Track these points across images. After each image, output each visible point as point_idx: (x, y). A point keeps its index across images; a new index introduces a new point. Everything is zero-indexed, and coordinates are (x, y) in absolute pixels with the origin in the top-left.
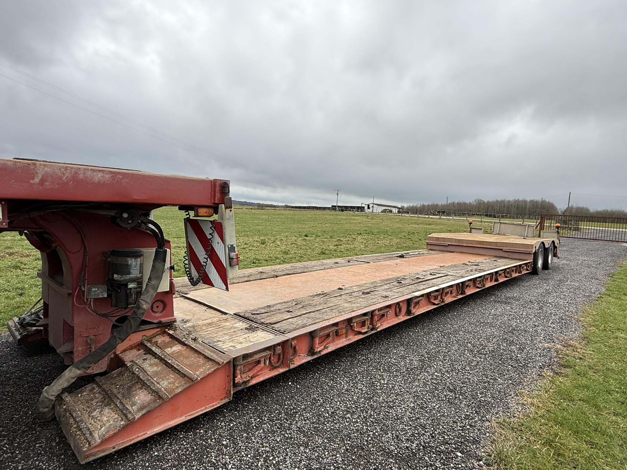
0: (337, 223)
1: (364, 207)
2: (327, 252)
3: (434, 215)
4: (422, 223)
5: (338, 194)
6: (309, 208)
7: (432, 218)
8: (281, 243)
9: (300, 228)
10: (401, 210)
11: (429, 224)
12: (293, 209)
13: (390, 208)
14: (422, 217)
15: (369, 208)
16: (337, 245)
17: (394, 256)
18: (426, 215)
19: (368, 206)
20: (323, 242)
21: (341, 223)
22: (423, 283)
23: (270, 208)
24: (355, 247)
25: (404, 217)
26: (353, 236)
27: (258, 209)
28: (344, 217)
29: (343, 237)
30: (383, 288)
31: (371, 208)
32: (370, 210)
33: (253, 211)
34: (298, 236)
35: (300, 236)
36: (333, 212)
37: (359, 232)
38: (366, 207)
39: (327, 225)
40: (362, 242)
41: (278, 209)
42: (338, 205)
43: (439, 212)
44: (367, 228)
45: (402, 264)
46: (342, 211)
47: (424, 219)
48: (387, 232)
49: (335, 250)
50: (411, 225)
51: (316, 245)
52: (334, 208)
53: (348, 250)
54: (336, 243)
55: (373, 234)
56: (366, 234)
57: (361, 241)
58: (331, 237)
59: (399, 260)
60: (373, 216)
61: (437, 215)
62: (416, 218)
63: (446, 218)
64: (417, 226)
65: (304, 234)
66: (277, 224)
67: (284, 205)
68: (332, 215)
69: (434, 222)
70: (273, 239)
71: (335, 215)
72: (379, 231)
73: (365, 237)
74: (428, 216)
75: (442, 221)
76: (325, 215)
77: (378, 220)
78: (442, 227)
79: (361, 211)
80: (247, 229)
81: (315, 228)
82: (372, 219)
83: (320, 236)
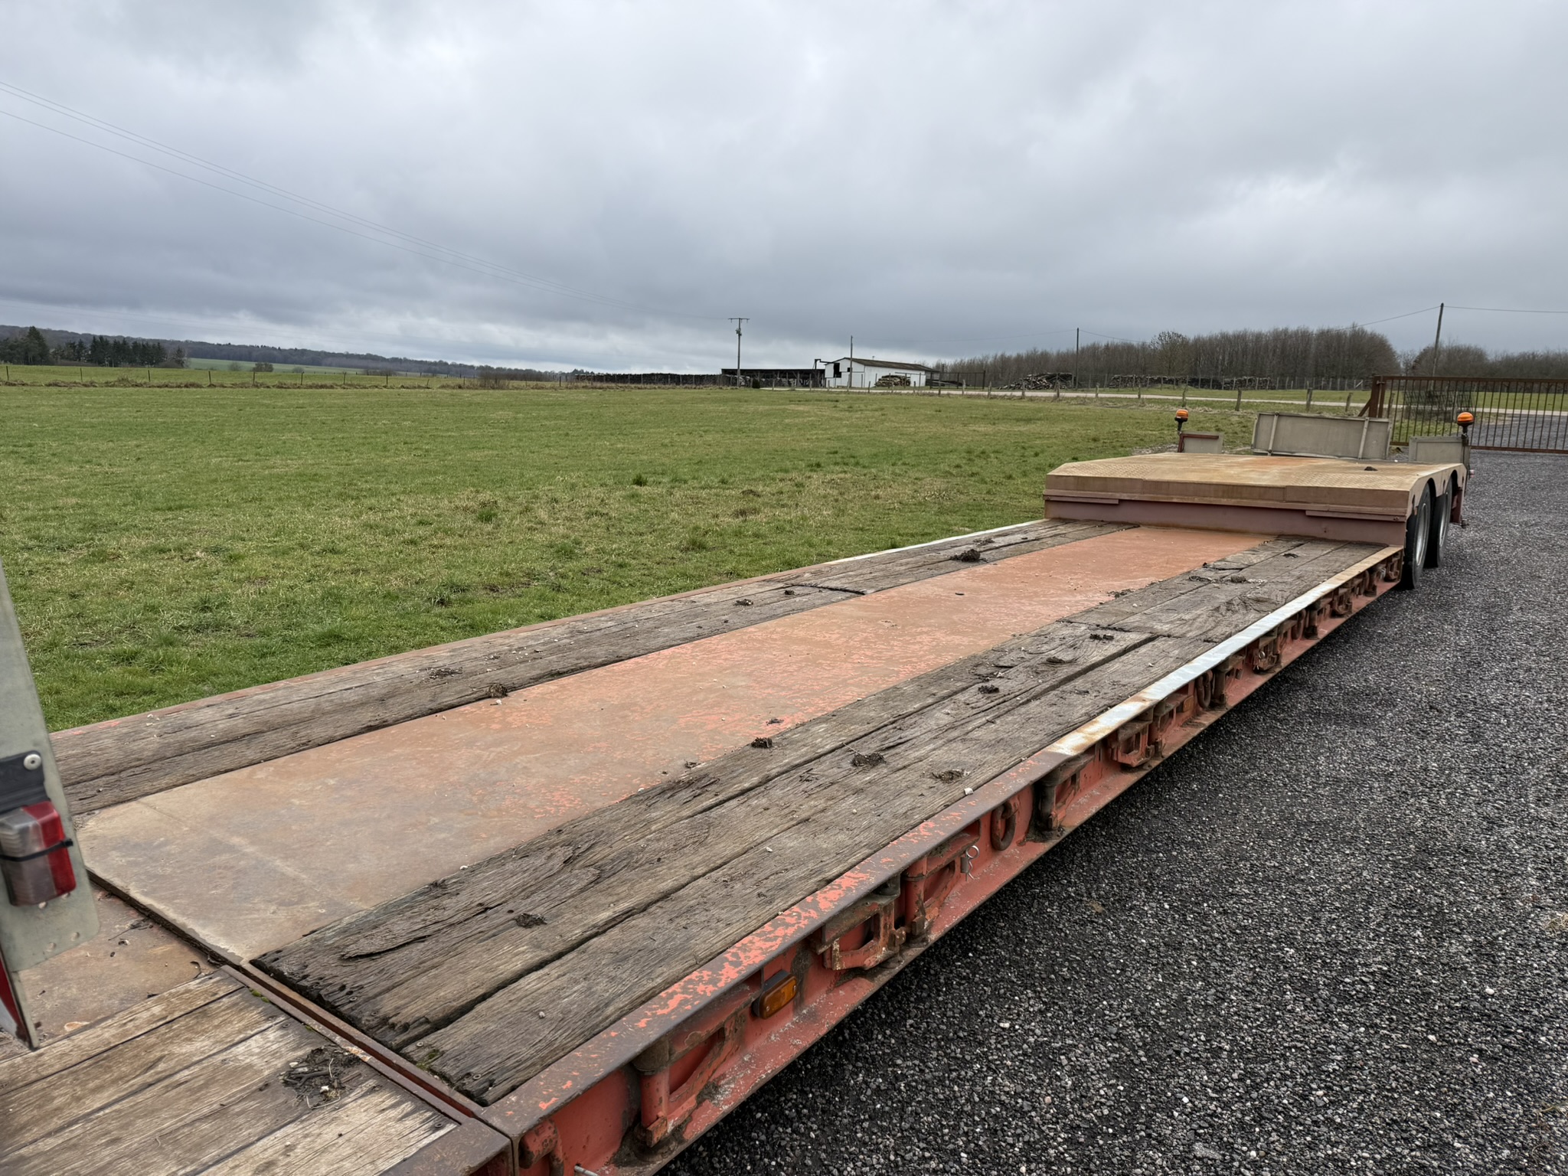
0: (740, 430)
1: (822, 372)
2: (709, 541)
3: (1037, 388)
4: (1005, 418)
5: (739, 333)
6: (649, 379)
7: (1031, 399)
8: (553, 513)
9: (620, 451)
10: (938, 378)
11: (1028, 421)
12: (599, 384)
13: (901, 373)
14: (1003, 397)
15: (837, 374)
16: (743, 513)
17: (943, 554)
18: (1014, 389)
19: (837, 366)
20: (696, 501)
21: (754, 430)
22: (1079, 683)
23: (523, 383)
24: (804, 518)
25: (946, 401)
26: (794, 474)
27: (483, 387)
28: (761, 408)
29: (762, 479)
30: (932, 724)
31: (845, 375)
32: (844, 380)
33: (466, 394)
34: (611, 482)
35: (619, 483)
36: (727, 392)
37: (814, 460)
38: (829, 372)
39: (709, 438)
40: (825, 497)
41: (548, 384)
42: (742, 367)
43: (1050, 378)
44: (836, 444)
45: (978, 591)
46: (756, 385)
47: (1008, 403)
48: (900, 453)
49: (738, 533)
50: (972, 427)
51: (674, 515)
52: (729, 377)
53: (780, 529)
54: (742, 505)
55: (857, 464)
56: (836, 464)
57: (822, 492)
58: (723, 482)
59: (965, 575)
60: (853, 398)
61: (1046, 388)
62: (984, 402)
63: (1074, 395)
64: (990, 429)
65: (633, 474)
66: (544, 441)
67: (568, 369)
68: (725, 401)
69: (1039, 410)
70: (522, 497)
71: (732, 400)
72: (874, 451)
73: (834, 477)
74: (1018, 394)
75: (1062, 406)
76: (703, 400)
77: (869, 414)
78: (1067, 427)
79: (815, 385)
80: (434, 464)
81: (670, 450)
82: (850, 409)
83: (685, 482)
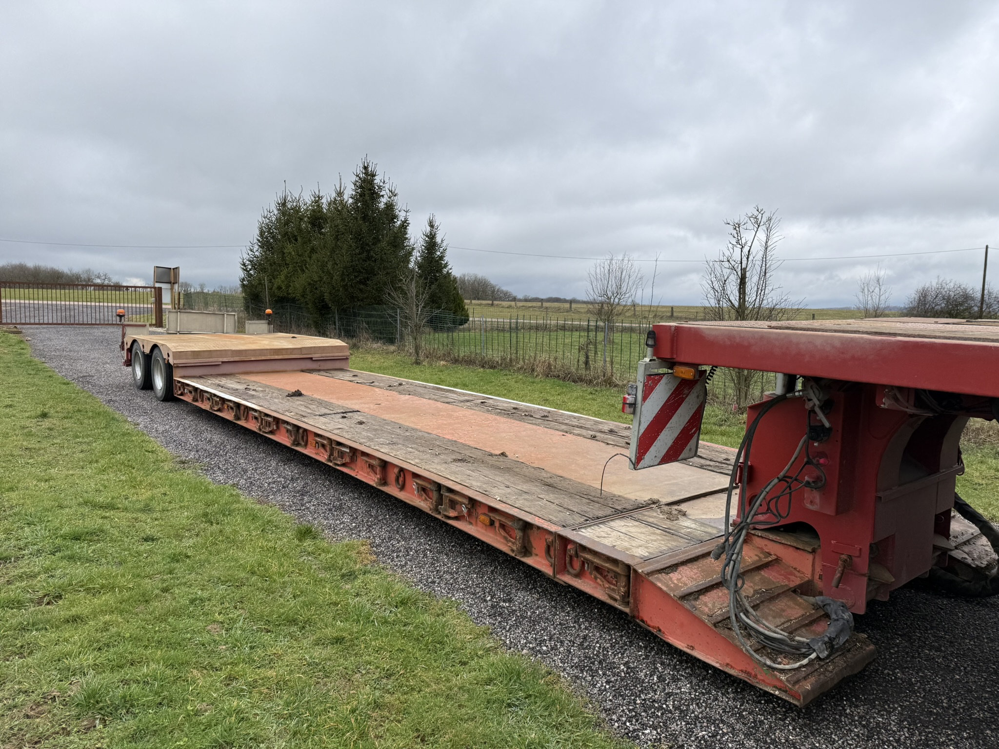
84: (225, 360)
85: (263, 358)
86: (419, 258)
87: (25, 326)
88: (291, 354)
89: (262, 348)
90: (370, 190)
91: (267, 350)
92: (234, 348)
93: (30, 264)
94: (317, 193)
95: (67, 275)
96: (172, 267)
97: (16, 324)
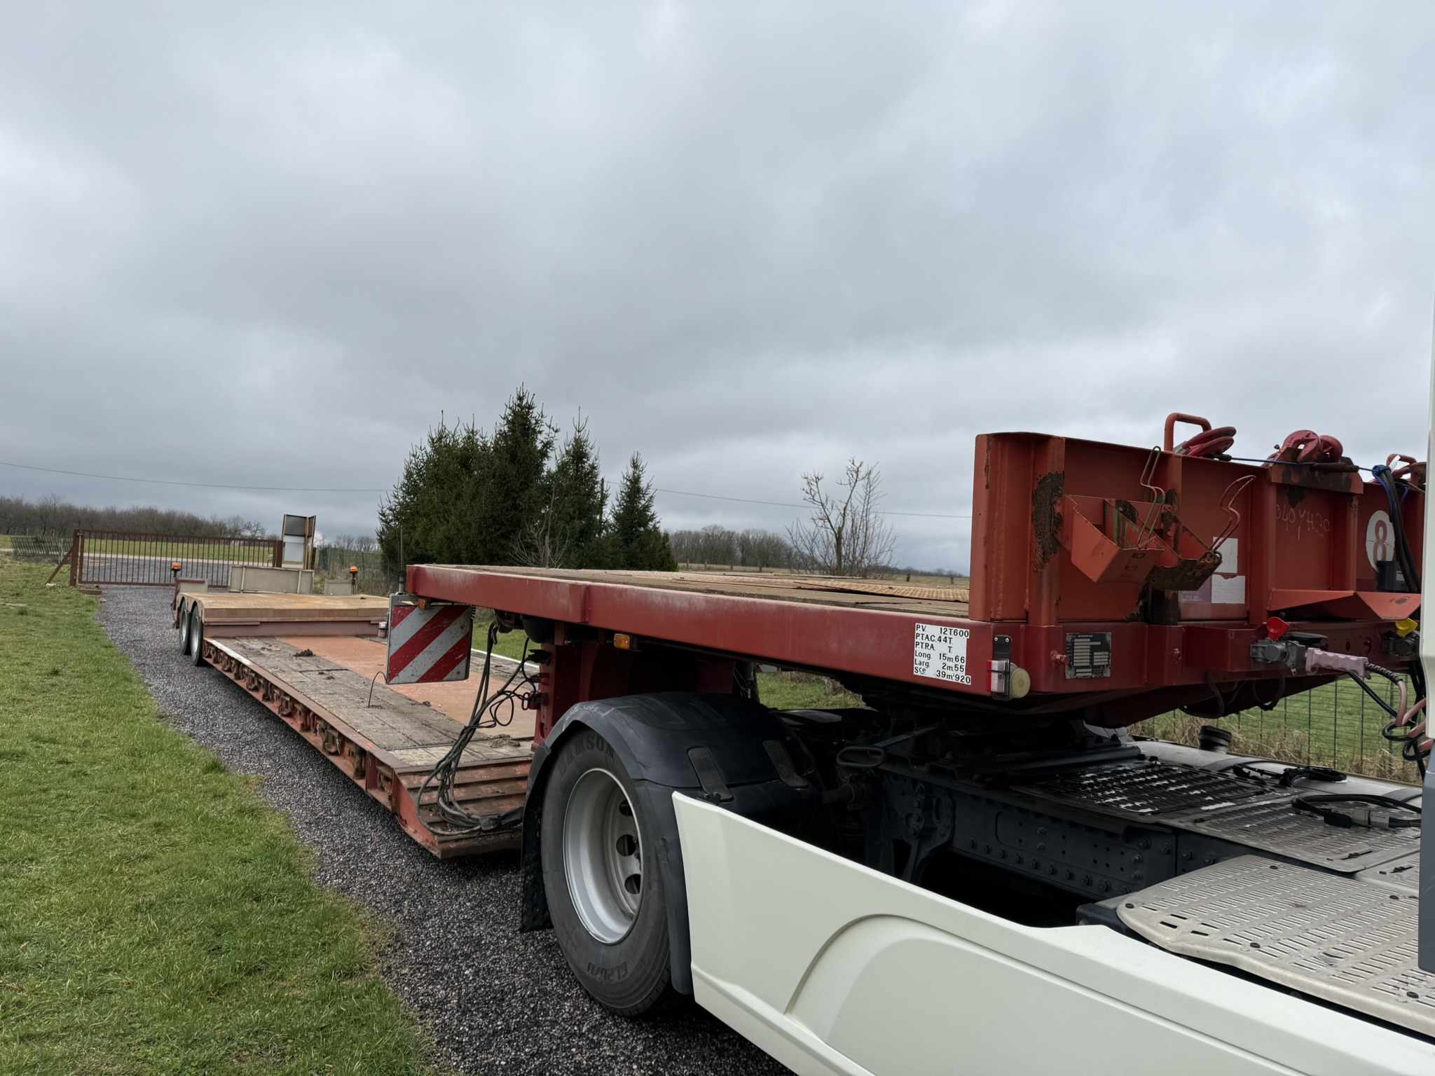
84: (265, 620)
85: (310, 619)
86: (616, 508)
87: (110, 586)
88: (345, 616)
89: (311, 607)
90: (524, 425)
91: (316, 610)
92: (276, 607)
93: (163, 508)
94: (471, 428)
95: (208, 524)
96: (308, 516)
97: (99, 582)
